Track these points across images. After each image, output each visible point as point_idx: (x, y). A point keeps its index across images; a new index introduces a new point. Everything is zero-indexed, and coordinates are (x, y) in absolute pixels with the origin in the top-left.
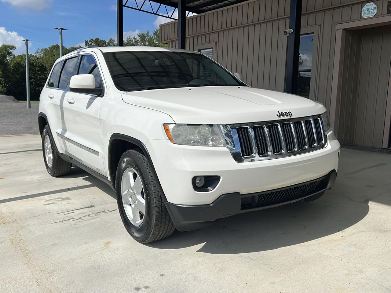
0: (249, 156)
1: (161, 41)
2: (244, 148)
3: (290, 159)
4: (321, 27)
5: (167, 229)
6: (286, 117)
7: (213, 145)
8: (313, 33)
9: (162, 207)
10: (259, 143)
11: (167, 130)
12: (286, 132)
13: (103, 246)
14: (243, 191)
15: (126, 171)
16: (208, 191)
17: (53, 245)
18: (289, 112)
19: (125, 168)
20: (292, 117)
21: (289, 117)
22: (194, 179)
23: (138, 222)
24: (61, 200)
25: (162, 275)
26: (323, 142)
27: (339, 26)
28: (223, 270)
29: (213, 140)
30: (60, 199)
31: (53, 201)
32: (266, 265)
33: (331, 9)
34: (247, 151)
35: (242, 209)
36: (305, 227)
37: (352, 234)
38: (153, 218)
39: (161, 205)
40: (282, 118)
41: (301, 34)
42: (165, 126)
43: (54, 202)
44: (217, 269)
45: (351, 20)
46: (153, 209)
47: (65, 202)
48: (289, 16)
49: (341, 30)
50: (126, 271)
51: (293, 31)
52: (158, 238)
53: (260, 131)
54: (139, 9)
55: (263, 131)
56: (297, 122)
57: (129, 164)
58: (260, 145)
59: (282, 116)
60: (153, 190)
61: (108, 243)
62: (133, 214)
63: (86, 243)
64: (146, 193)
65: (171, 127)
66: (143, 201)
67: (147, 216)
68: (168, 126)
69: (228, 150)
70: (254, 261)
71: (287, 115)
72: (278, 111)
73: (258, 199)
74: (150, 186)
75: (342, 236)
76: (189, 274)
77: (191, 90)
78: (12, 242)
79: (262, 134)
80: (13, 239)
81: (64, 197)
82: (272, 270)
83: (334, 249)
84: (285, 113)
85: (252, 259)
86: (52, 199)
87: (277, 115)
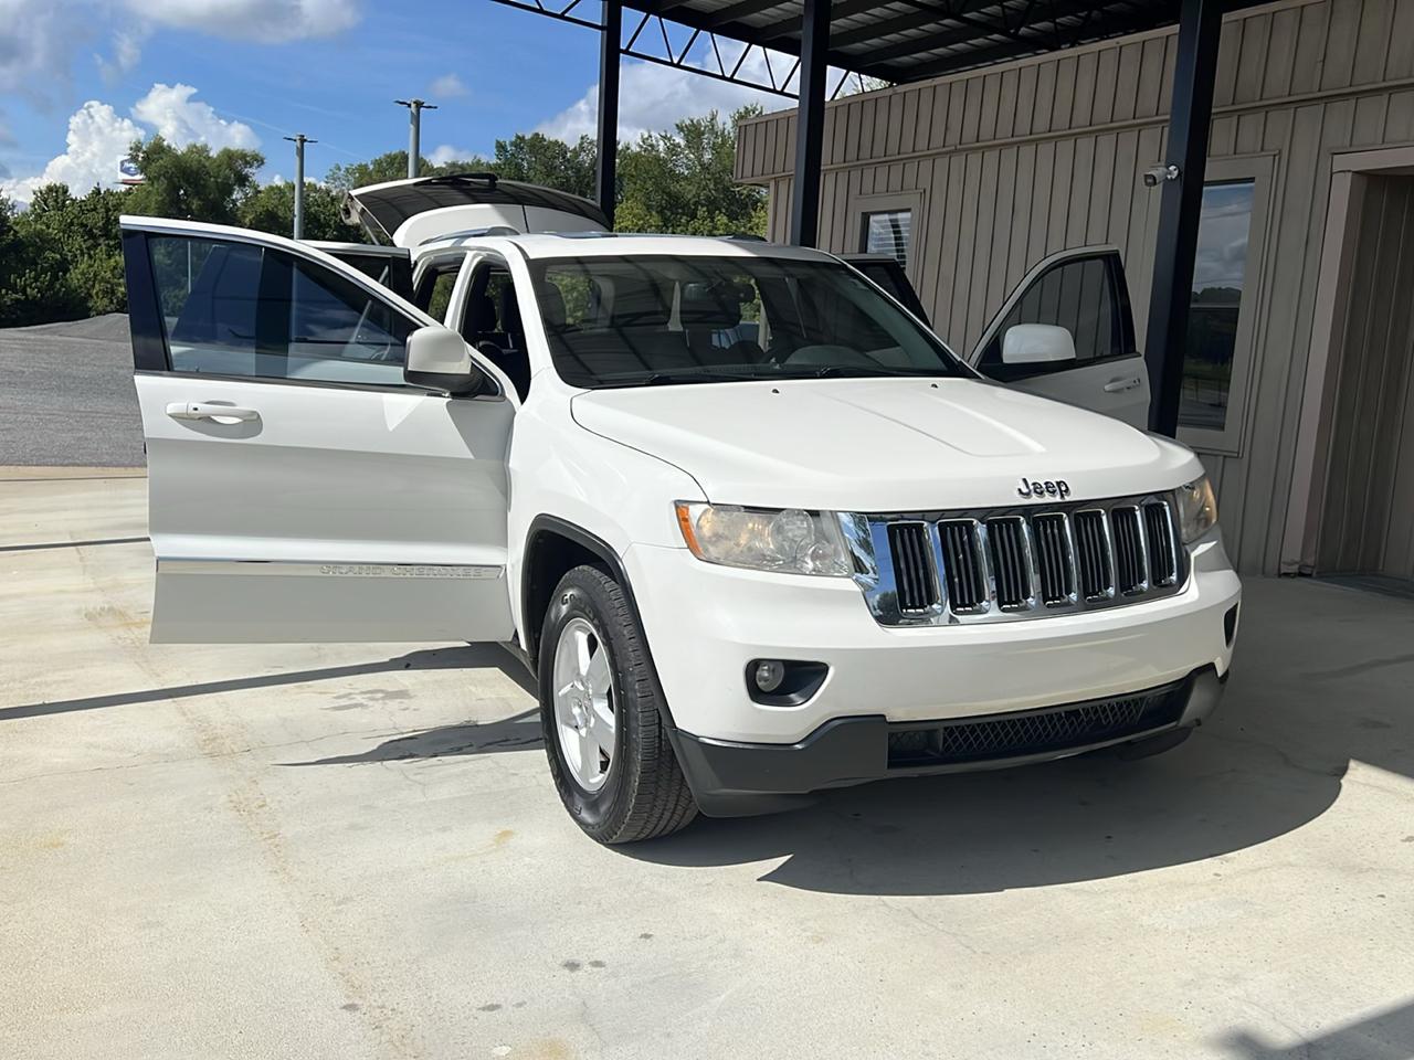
0: (921, 611)
1: (740, 176)
2: (906, 587)
3: (1053, 625)
4: (1280, 159)
5: (675, 808)
6: (1048, 499)
7: (817, 572)
8: (1252, 180)
9: (660, 743)
10: (955, 572)
11: (683, 520)
12: (1043, 543)
13: (491, 842)
14: (897, 714)
15: (570, 627)
16: (790, 703)
17: (353, 827)
18: (1058, 483)
19: (568, 618)
20: (1067, 499)
21: (1058, 499)
22: (753, 668)
23: (595, 780)
24: (383, 698)
25: (647, 936)
26: (1174, 577)
27: (1340, 162)
28: (821, 939)
29: (814, 557)
30: (380, 695)
31: (359, 699)
32: (955, 935)
33: (1320, 102)
34: (916, 594)
35: (890, 766)
36: (1109, 837)
37: (1251, 871)
38: (634, 770)
39: (660, 737)
40: (1035, 499)
41: (1205, 180)
42: (681, 507)
43: (364, 702)
44: (809, 934)
45: (1385, 143)
46: (635, 745)
47: (394, 704)
48: (1168, 117)
49: (1350, 174)
50: (548, 916)
51: (1176, 173)
52: (647, 831)
53: (961, 537)
54: (675, 61)
55: (969, 538)
56: (1085, 514)
57: (578, 609)
58: (956, 580)
59: (1034, 495)
60: (636, 690)
61: (506, 834)
62: (582, 752)
63: (444, 829)
64: (619, 698)
65: (695, 512)
66: (610, 719)
67: (620, 763)
68: (688, 509)
69: (857, 589)
70: (922, 921)
71: (1054, 492)
72: (1025, 480)
73: (945, 740)
74: (630, 679)
75: (1216, 875)
76: (722, 941)
77: (777, 392)
78: (238, 811)
79: (967, 547)
80: (241, 803)
81: (390, 690)
82: (968, 951)
83: (1178, 908)
84: (1046, 483)
85: (916, 916)
86: (357, 691)
87: (1020, 490)
